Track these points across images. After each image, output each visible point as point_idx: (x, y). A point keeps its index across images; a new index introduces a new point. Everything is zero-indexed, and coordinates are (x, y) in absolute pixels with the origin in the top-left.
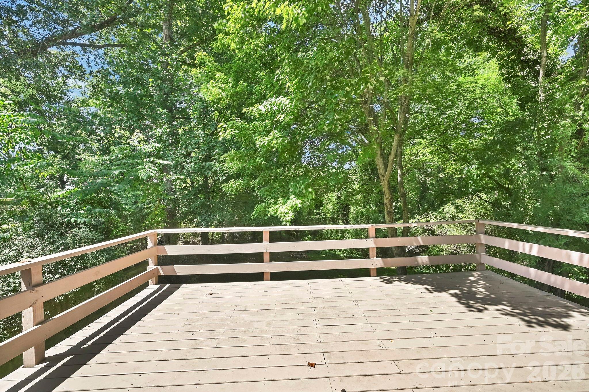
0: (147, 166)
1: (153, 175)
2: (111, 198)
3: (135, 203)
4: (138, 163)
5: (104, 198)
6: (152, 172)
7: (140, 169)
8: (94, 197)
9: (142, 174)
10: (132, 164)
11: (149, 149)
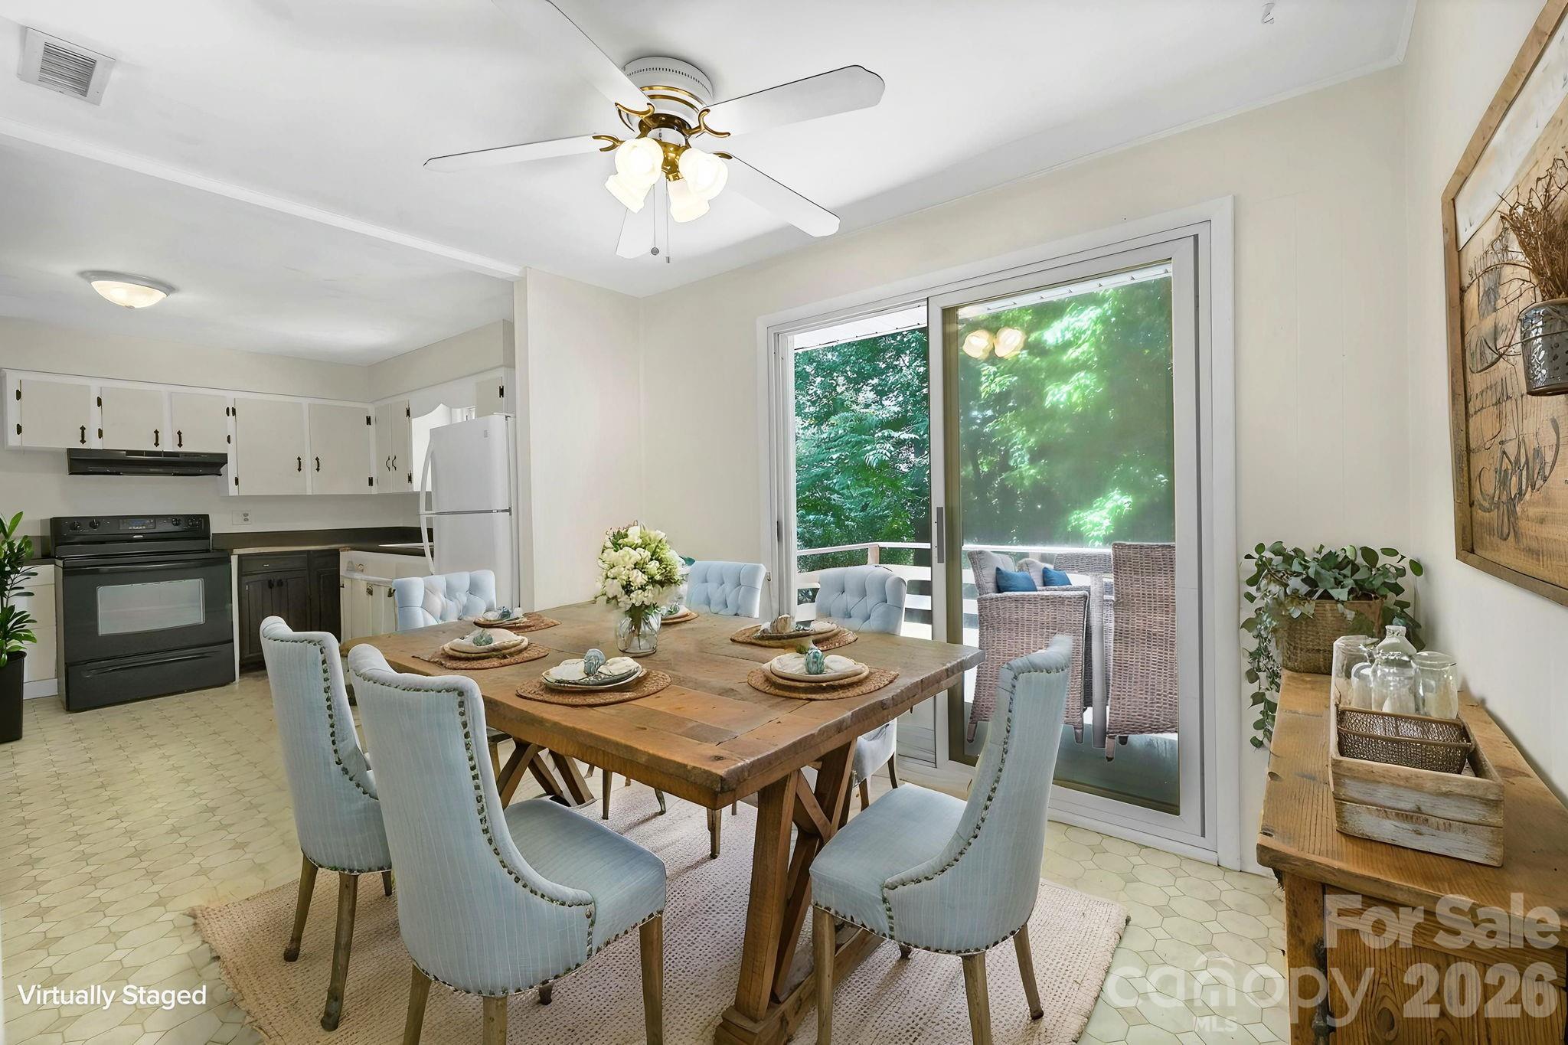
0: (878, 446)
1: (887, 459)
2: (829, 499)
3: (864, 508)
4: (866, 441)
5: (820, 499)
6: (885, 454)
7: (869, 451)
8: (808, 497)
9: (871, 458)
10: (858, 443)
11: (884, 416)
